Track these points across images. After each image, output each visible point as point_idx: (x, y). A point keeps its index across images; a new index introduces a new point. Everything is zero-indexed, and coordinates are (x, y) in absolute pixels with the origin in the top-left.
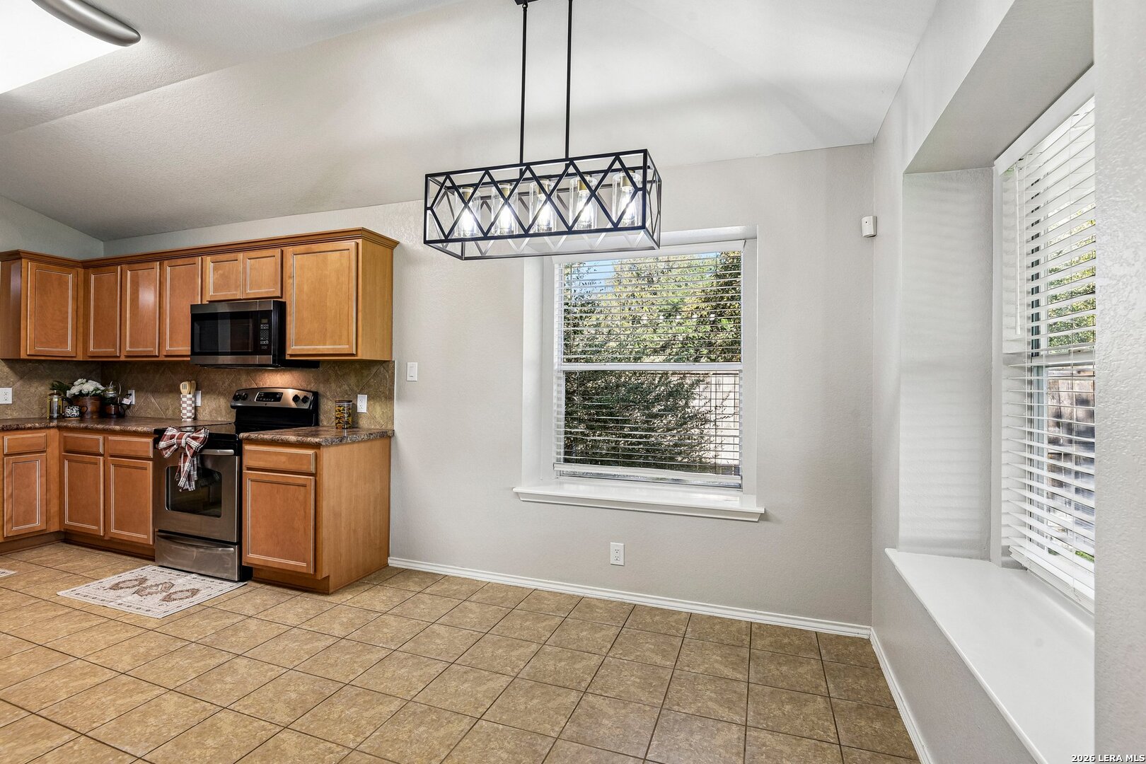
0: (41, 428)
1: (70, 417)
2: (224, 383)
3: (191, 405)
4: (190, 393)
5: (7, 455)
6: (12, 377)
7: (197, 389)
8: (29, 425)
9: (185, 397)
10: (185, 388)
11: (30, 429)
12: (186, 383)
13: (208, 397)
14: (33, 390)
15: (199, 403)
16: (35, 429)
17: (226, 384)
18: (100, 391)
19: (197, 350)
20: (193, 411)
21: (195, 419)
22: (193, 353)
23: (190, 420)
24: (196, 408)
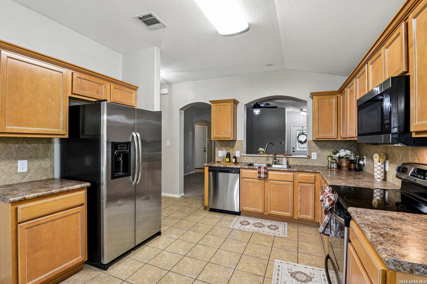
0: (312, 172)
1: (332, 168)
2: (399, 156)
3: (380, 170)
4: (379, 162)
5: (299, 182)
6: (317, 148)
7: (387, 159)
8: (308, 171)
9: (376, 164)
10: (376, 157)
11: (308, 172)
12: (376, 155)
13: (392, 165)
14: (325, 154)
15: (387, 170)
16: (310, 172)
17: (401, 156)
18: (348, 156)
19: (360, 133)
20: (382, 174)
21: (385, 179)
22: (359, 135)
23: (380, 180)
24: (385, 173)
